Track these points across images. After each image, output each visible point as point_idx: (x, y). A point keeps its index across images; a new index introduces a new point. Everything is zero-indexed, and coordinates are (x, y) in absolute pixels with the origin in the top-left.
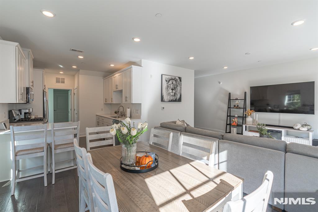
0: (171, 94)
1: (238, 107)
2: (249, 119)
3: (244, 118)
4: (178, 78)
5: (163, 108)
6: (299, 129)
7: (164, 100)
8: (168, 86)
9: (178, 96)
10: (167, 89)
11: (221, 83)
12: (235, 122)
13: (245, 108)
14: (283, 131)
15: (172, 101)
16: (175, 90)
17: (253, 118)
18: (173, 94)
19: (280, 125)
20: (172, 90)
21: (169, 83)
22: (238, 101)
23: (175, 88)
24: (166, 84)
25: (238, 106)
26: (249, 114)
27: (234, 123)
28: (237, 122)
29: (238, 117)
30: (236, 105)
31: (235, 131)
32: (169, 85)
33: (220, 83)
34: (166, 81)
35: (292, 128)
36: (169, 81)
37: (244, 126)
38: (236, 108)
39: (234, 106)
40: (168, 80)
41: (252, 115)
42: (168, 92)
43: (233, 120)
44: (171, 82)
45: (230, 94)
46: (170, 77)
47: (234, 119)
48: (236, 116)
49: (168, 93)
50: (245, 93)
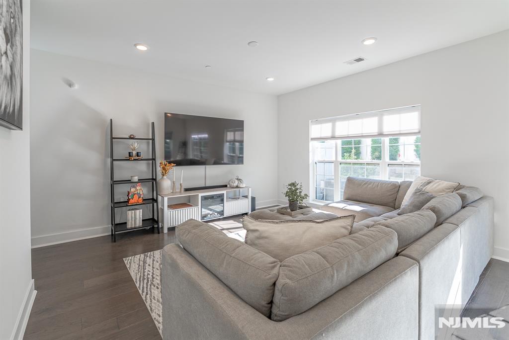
1: (138, 158)
2: (166, 184)
6: (236, 187)
9: (18, 95)
11: (76, 87)
12: (137, 194)
13: (154, 159)
14: (226, 192)
19: (207, 186)
25: (138, 154)
27: (136, 197)
28: (141, 193)
29: (141, 181)
30: (134, 153)
31: (140, 218)
37: (166, 200)
38: (135, 160)
39: (130, 156)
43: (133, 190)
45: (111, 120)
47: (134, 187)
48: (136, 179)
50: (153, 125)
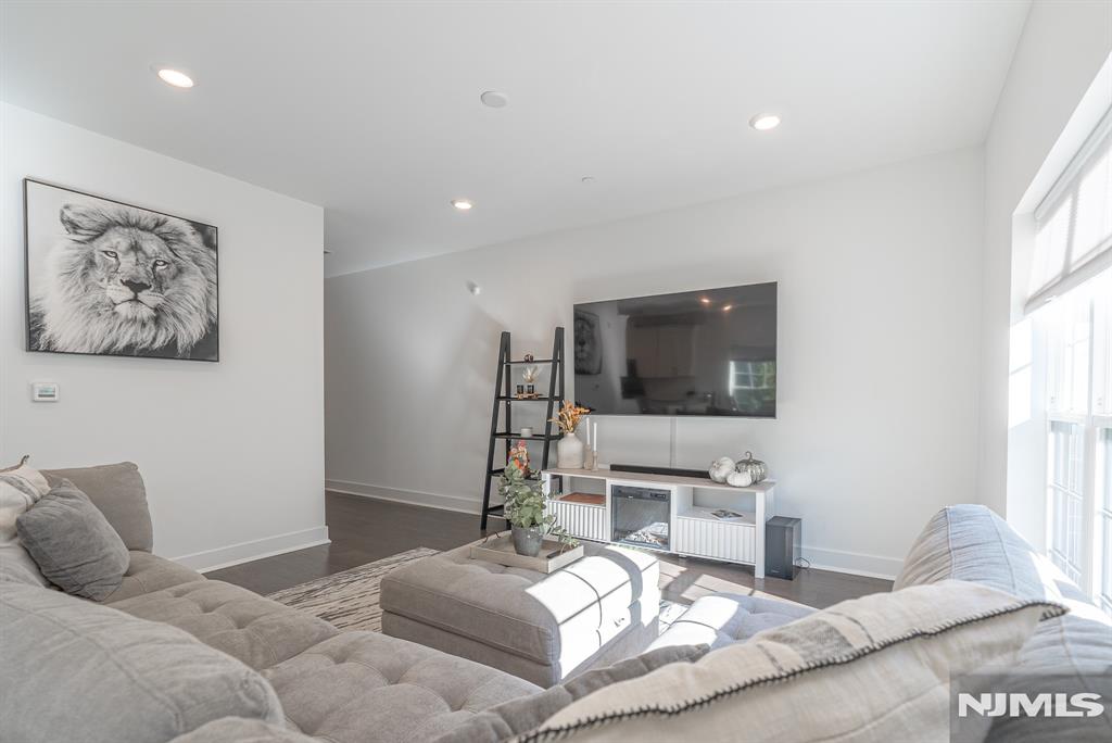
0: (125, 310)
1: (533, 396)
2: (569, 447)
3: (549, 439)
4: (187, 229)
6: (724, 482)
7: (50, 344)
8: (92, 263)
9: (193, 330)
11: (478, 291)
12: (519, 459)
13: (556, 398)
14: (676, 489)
15: (130, 352)
16: (160, 289)
17: (580, 437)
18: (145, 312)
19: (675, 467)
20: (135, 286)
21: (103, 245)
22: (536, 368)
23: (158, 282)
24: (68, 243)
25: (531, 390)
26: (569, 423)
27: (516, 463)
28: (525, 458)
29: (532, 437)
30: (526, 388)
32: (97, 254)
33: (472, 288)
34: (73, 226)
35: (704, 475)
36: (100, 232)
37: (546, 476)
38: (525, 399)
39: (518, 391)
40: (85, 222)
41: (581, 424)
42: (96, 295)
43: (514, 451)
44: (118, 239)
45: (506, 336)
46: (111, 210)
47: (515, 446)
48: (526, 432)
50: (560, 332)
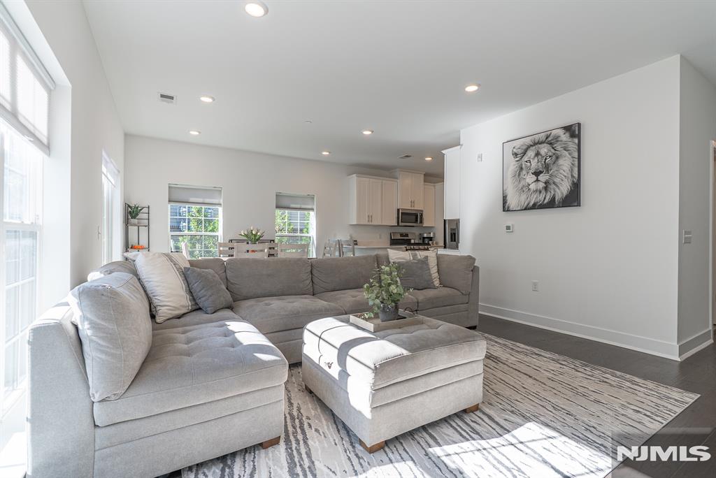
0: (533, 187)
4: (562, 132)
5: (508, 228)
7: (508, 207)
8: (521, 169)
10: (519, 175)
15: (535, 207)
16: (548, 171)
18: (541, 185)
20: (537, 174)
21: (526, 158)
23: (547, 168)
24: (515, 163)
32: (523, 164)
34: (515, 155)
36: (524, 153)
40: (520, 151)
42: (523, 183)
44: (531, 153)
46: (528, 141)
49: (521, 186)
